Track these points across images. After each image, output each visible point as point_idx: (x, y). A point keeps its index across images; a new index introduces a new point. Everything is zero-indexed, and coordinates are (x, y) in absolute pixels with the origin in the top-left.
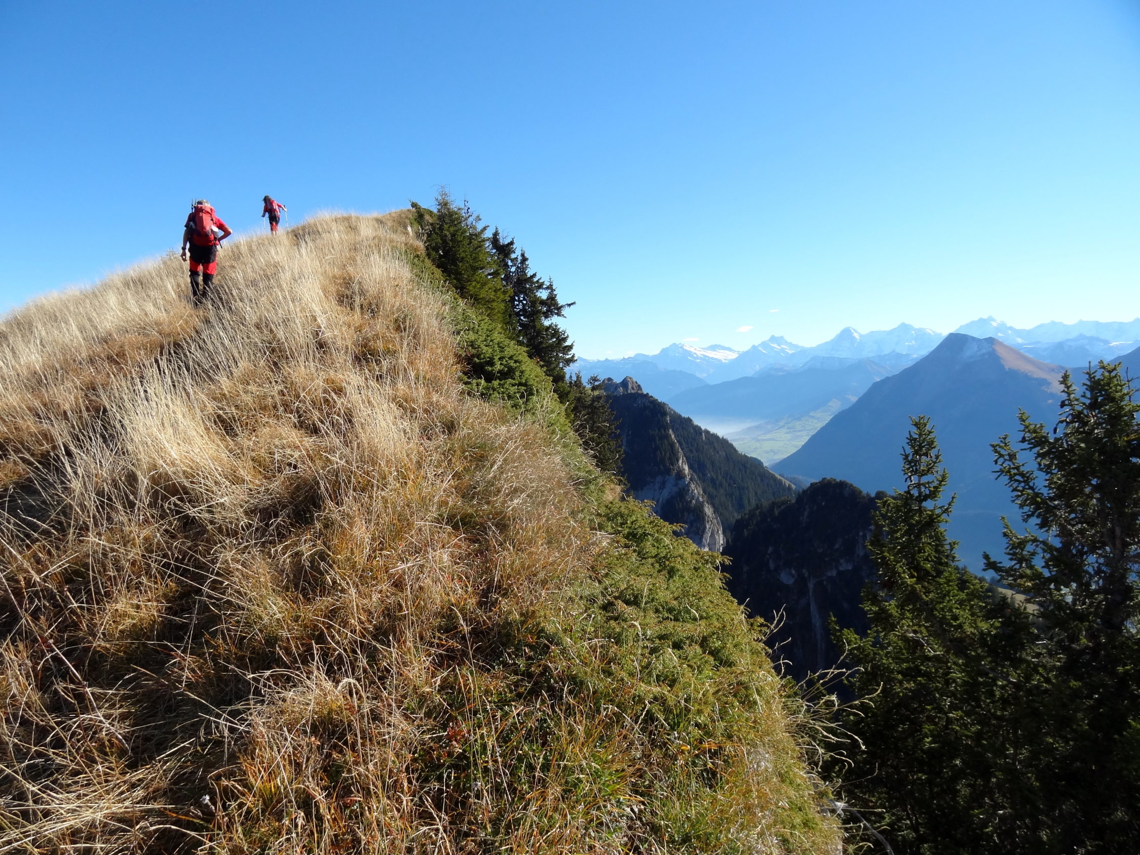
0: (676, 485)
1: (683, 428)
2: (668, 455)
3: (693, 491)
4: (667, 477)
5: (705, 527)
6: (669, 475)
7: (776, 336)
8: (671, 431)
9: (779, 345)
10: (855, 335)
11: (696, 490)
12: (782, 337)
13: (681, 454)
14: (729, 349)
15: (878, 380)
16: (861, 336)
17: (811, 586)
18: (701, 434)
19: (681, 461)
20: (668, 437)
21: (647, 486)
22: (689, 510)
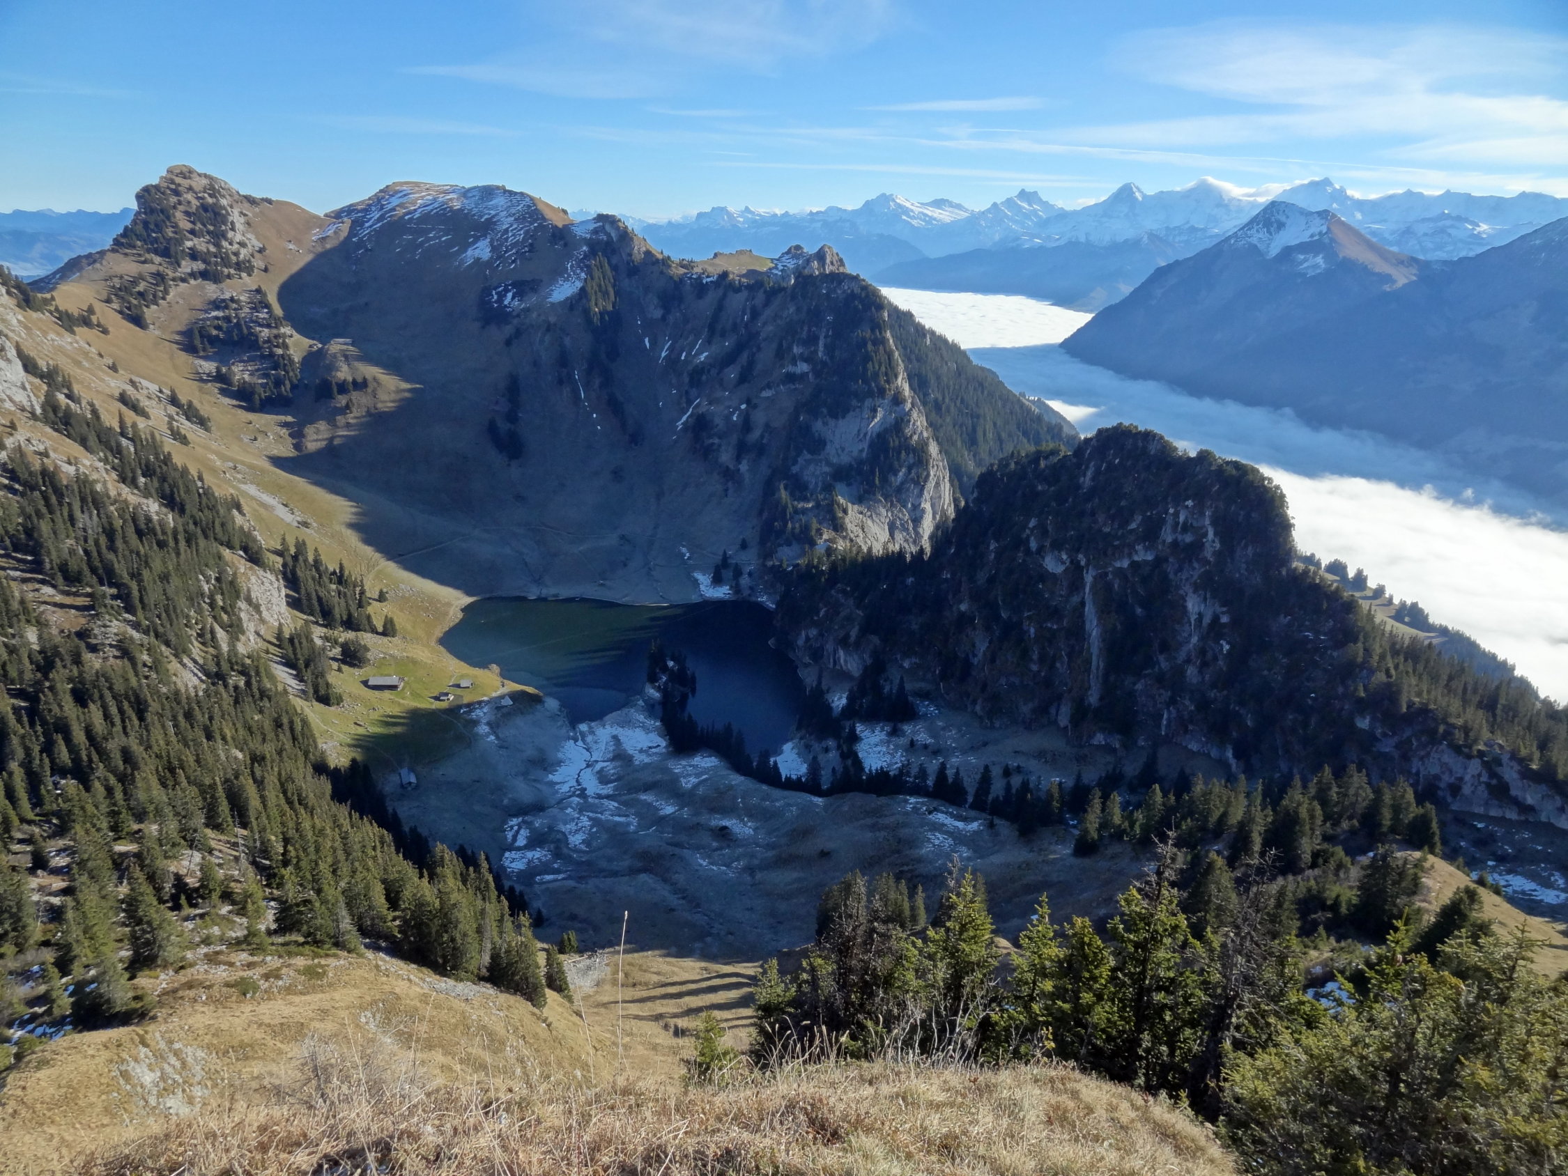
0: (892, 413)
1: (900, 326)
2: (883, 369)
3: (914, 422)
4: (880, 401)
5: (928, 475)
6: (883, 398)
7: (1027, 190)
8: (888, 334)
9: (1030, 205)
10: (1137, 194)
11: (919, 422)
12: (1036, 193)
13: (901, 368)
14: (959, 207)
15: (1163, 264)
16: (1144, 196)
17: (1089, 578)
18: (924, 336)
19: (900, 379)
20: (883, 341)
21: (851, 413)
22: (909, 449)
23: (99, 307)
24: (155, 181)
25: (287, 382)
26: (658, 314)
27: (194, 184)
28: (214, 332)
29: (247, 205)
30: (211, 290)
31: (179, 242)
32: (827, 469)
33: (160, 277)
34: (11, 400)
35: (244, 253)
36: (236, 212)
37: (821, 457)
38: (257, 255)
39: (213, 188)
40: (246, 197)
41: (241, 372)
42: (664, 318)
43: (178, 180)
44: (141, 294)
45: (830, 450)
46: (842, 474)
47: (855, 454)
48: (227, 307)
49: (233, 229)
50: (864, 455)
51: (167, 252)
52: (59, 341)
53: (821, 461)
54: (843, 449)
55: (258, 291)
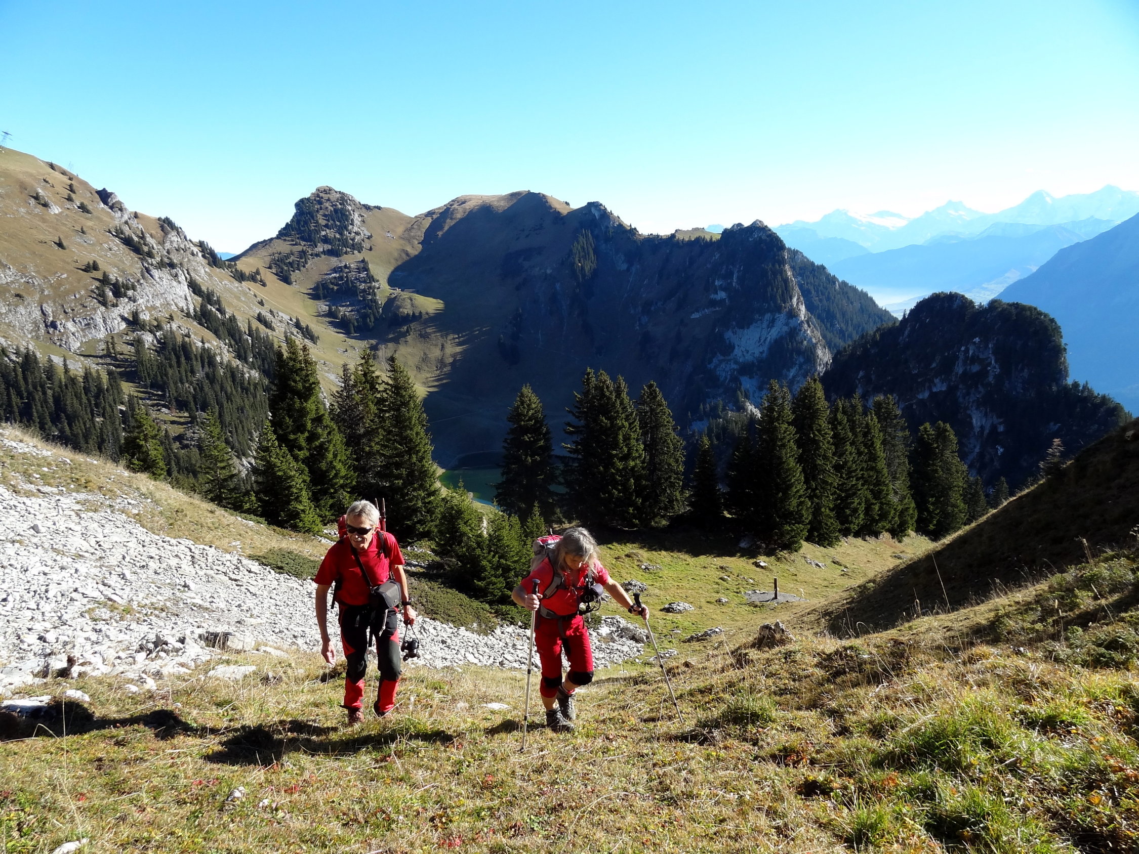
0: (787, 324)
2: (780, 291)
3: (805, 331)
4: (777, 315)
6: (780, 313)
7: (954, 201)
8: (787, 267)
9: (958, 211)
10: (1048, 199)
11: (811, 332)
12: (960, 202)
13: (797, 292)
14: (898, 216)
16: (1053, 199)
18: (834, 283)
19: (795, 300)
20: (782, 272)
21: (754, 324)
22: (799, 352)
23: (262, 271)
24: (307, 195)
25: (372, 317)
26: (624, 267)
27: (331, 197)
28: (331, 286)
29: (364, 210)
30: (334, 261)
31: (318, 232)
32: (735, 367)
33: (303, 254)
34: (176, 305)
35: (357, 238)
36: (356, 215)
37: (731, 357)
38: (366, 240)
39: (344, 198)
40: (364, 205)
41: (344, 311)
42: (628, 270)
43: (321, 195)
44: (291, 264)
45: (737, 352)
46: (746, 369)
47: (757, 354)
48: (341, 271)
49: (352, 224)
50: (764, 355)
51: (309, 238)
52: (229, 285)
53: (730, 360)
54: (748, 352)
55: (363, 261)
